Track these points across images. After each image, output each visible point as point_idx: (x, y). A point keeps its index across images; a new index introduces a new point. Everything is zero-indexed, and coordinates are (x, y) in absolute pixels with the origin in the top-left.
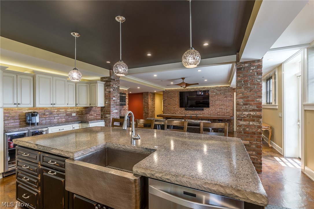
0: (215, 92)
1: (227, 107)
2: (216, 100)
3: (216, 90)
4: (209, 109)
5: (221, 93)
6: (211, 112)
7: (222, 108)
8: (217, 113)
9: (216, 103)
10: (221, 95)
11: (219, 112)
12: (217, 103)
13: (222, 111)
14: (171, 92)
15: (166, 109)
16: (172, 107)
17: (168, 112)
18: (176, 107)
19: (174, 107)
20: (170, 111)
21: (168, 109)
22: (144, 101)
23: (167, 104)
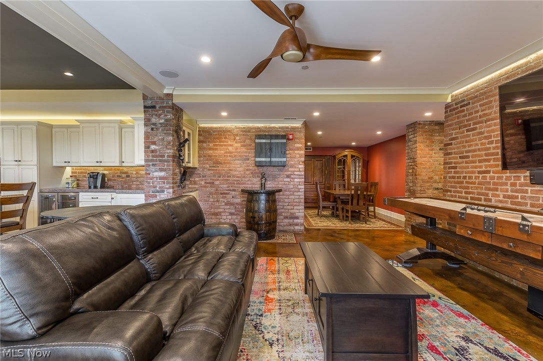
14: (471, 99)
15: (454, 177)
16: (476, 167)
17: (458, 192)
18: (491, 166)
19: (481, 167)
20: (468, 188)
21: (459, 177)
22: (408, 153)
23: (456, 158)
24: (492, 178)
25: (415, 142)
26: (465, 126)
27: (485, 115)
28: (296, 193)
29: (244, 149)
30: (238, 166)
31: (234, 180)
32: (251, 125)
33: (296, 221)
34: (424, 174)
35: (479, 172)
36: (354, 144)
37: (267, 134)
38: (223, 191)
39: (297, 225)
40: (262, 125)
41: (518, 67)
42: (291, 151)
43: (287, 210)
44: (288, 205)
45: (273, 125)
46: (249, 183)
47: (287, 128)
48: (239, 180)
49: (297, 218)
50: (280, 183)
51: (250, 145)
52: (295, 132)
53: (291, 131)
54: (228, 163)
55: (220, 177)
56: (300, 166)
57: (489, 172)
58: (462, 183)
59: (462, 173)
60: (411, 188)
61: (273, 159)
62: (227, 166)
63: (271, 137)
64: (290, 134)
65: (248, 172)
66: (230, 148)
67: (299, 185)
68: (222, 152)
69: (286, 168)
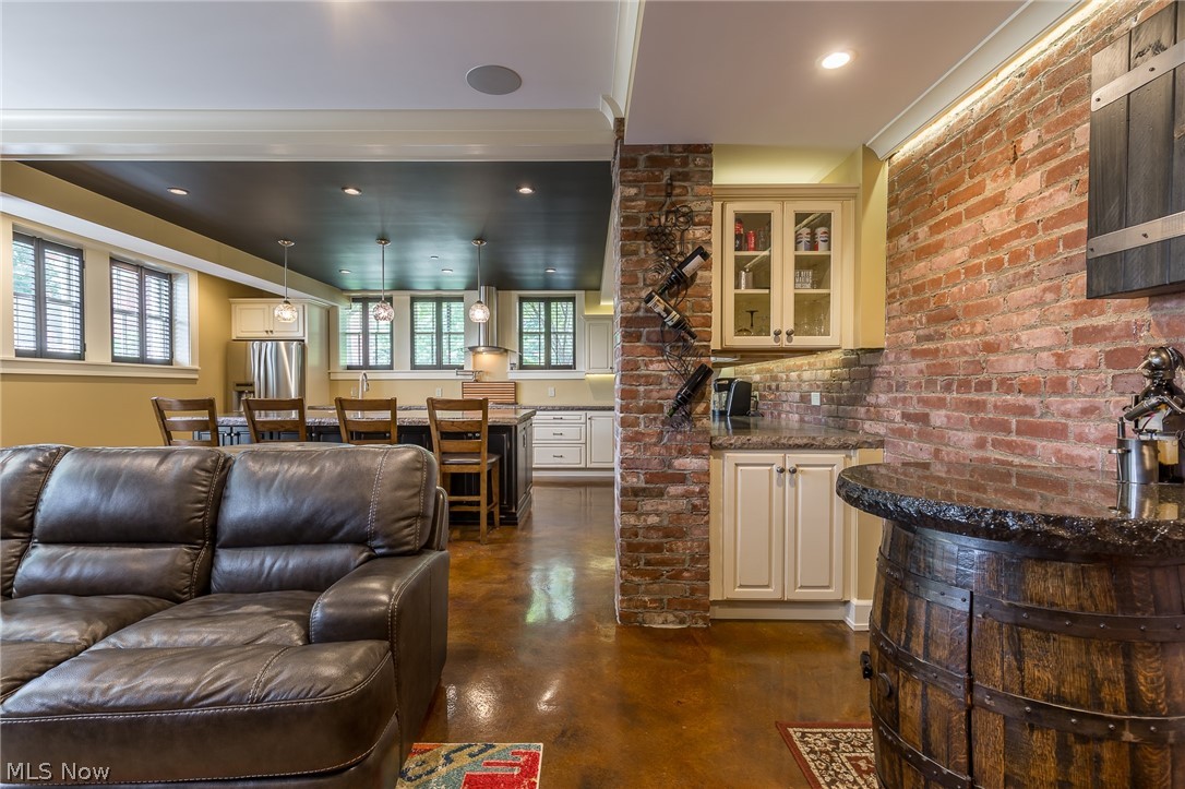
30: (1031, 316)
48: (1027, 410)
55: (948, 388)
62: (978, 329)
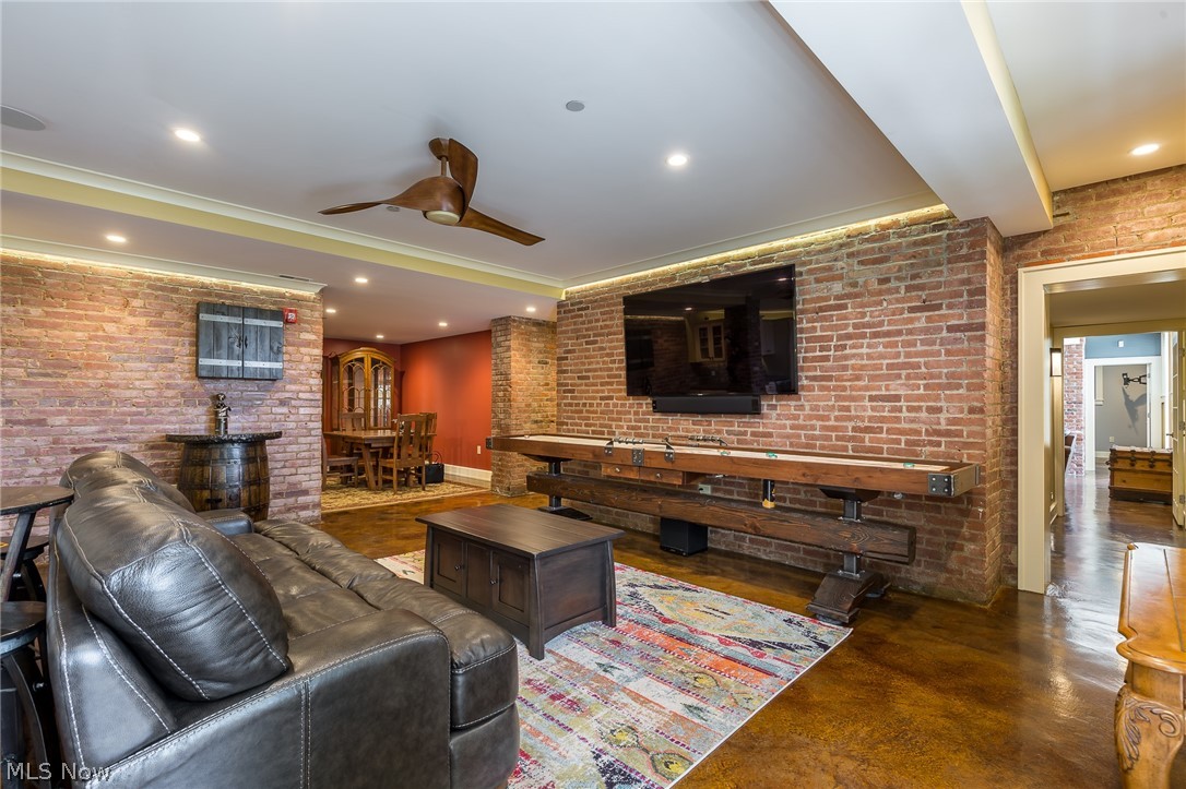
0: (840, 277)
1: (940, 387)
2: (849, 337)
3: (850, 255)
4: (802, 407)
5: (887, 280)
6: (813, 428)
7: (897, 398)
8: (852, 439)
9: (846, 358)
10: (889, 291)
11: (867, 430)
12: (854, 356)
13: (898, 420)
14: (591, 302)
15: (570, 405)
16: (597, 392)
17: (577, 424)
18: (614, 391)
19: (603, 391)
20: (588, 418)
21: (578, 405)
22: (496, 364)
23: (573, 378)
24: (615, 405)
25: (508, 349)
26: (584, 337)
27: (607, 326)
28: (302, 440)
29: (157, 334)
30: (138, 375)
31: (123, 414)
32: (181, 276)
33: (302, 499)
34: (520, 399)
35: (601, 398)
36: (380, 337)
37: (228, 302)
38: (80, 442)
39: (305, 507)
40: (215, 280)
41: (638, 279)
42: (290, 349)
43: (279, 479)
44: (284, 467)
45: (244, 285)
46: (173, 419)
47: (282, 296)
49: (305, 492)
50: (264, 417)
51: (178, 325)
52: (301, 306)
53: (291, 304)
54: (100, 367)
56: (312, 381)
57: (611, 398)
58: (581, 412)
59: (581, 398)
60: (503, 422)
61: (250, 364)
62: (100, 376)
63: (244, 312)
64: (291, 311)
65: (170, 393)
66: (111, 328)
67: (311, 421)
68: (79, 334)
69: (279, 384)
